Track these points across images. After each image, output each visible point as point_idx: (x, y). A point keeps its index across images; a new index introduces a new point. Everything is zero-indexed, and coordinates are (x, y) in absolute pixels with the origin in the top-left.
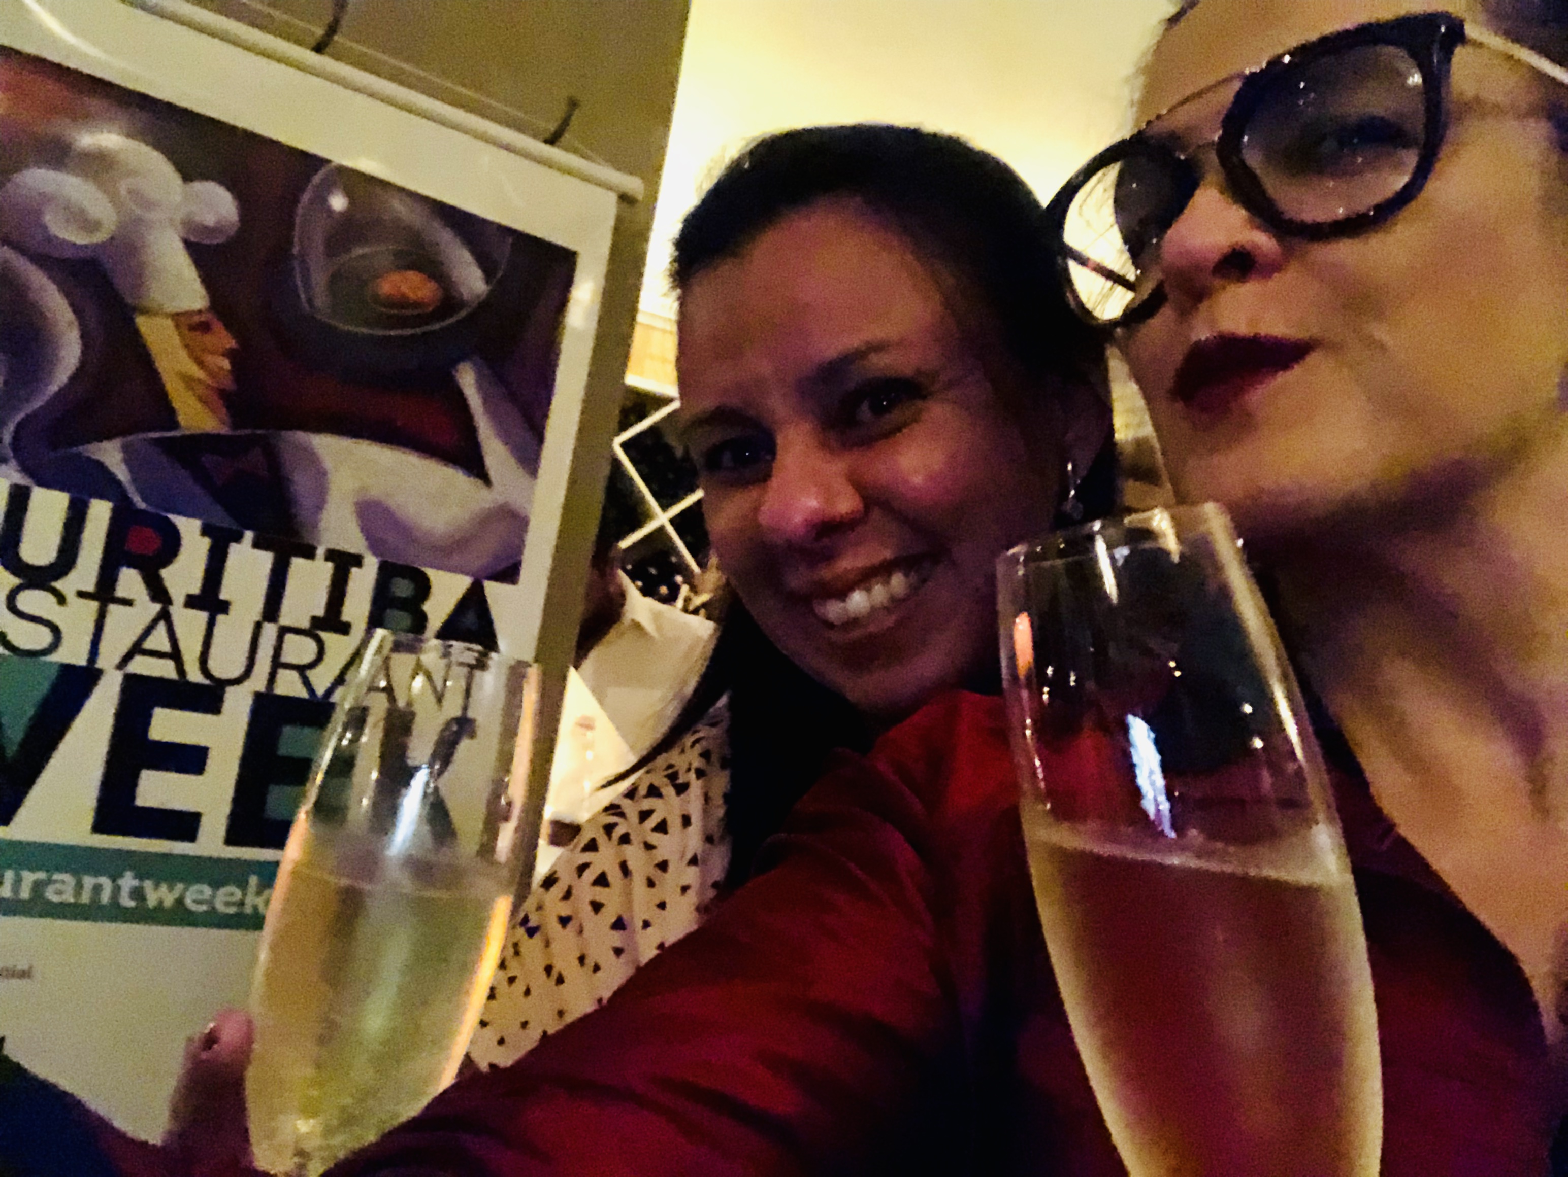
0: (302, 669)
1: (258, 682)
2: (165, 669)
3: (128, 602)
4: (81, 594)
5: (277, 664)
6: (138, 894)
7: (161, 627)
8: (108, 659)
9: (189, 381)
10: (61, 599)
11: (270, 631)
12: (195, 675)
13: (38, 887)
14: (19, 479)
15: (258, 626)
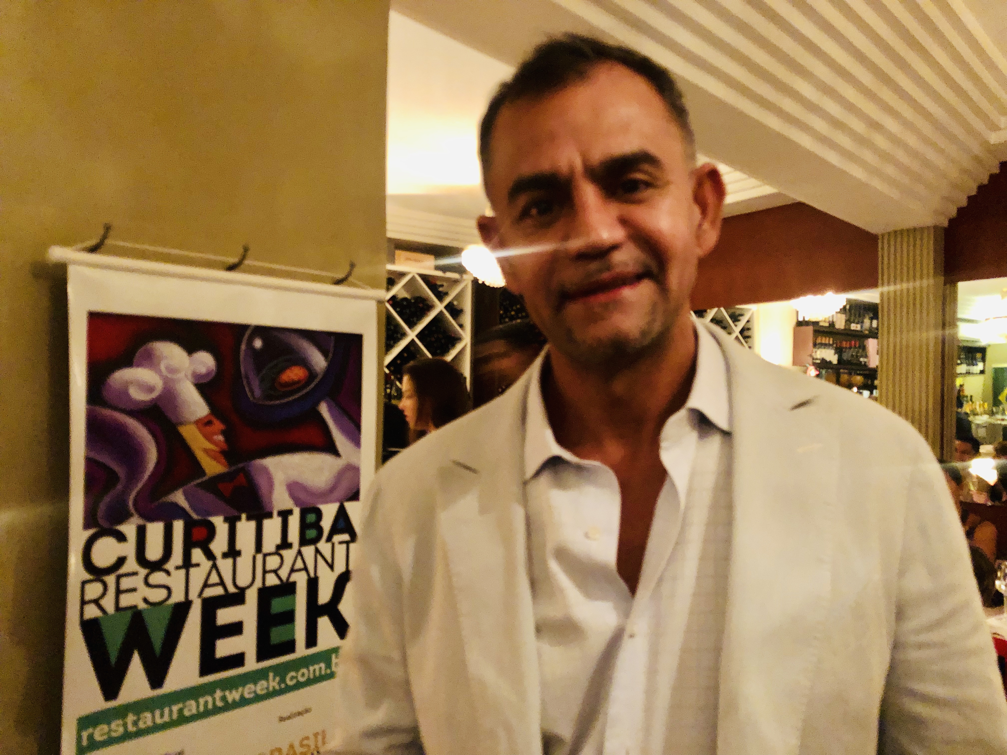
0: (275, 572)
1: (258, 584)
2: (219, 591)
3: (198, 565)
4: (178, 568)
5: (265, 572)
6: (224, 698)
7: (214, 572)
8: (193, 595)
9: (206, 451)
10: (168, 573)
11: (260, 557)
12: (232, 589)
13: (181, 711)
14: (141, 522)
15: (254, 558)
